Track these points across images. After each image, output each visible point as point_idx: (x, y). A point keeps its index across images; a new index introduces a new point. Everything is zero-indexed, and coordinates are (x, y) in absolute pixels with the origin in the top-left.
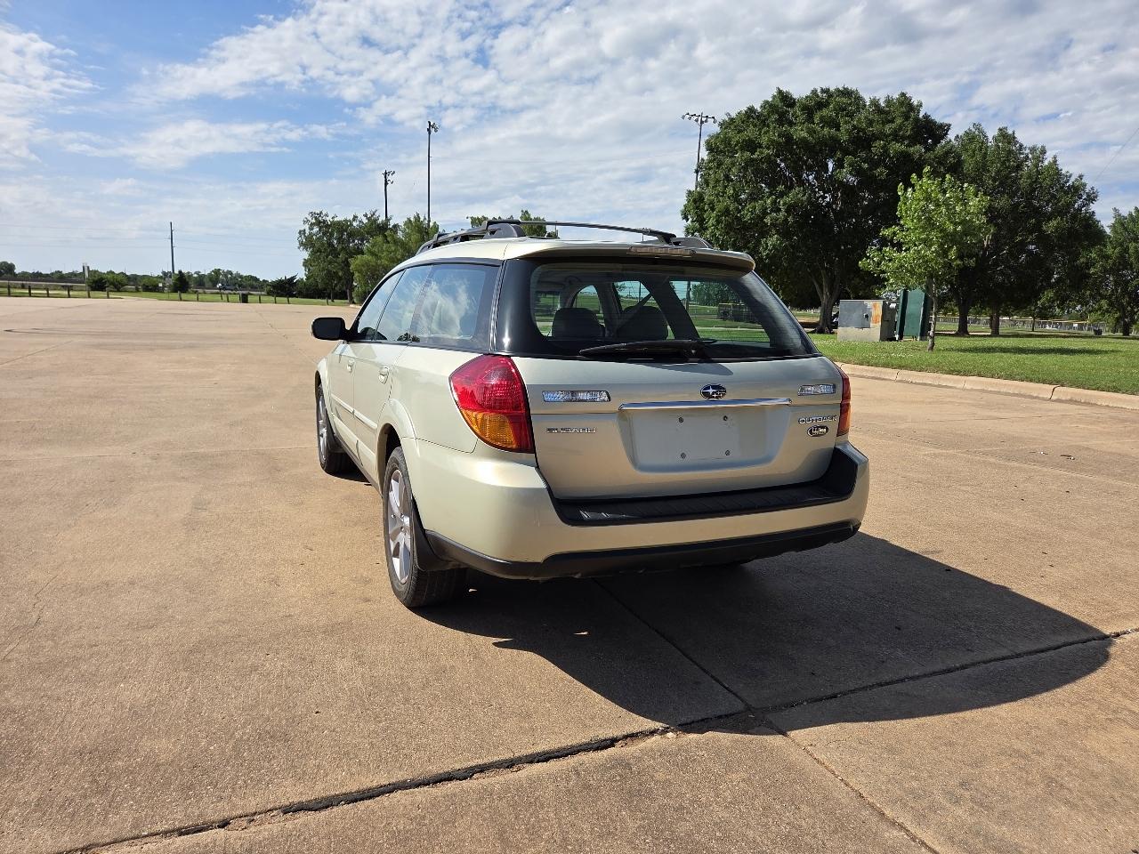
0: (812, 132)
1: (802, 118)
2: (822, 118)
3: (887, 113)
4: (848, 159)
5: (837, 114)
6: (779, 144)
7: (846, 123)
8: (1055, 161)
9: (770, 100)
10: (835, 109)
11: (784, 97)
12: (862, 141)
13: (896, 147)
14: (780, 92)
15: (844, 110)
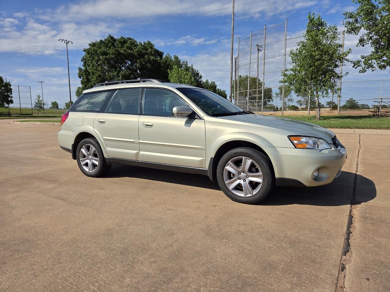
0: (124, 51)
1: (120, 45)
2: (127, 47)
3: (145, 47)
4: (138, 61)
5: (131, 46)
6: (115, 54)
7: (135, 49)
8: (192, 66)
9: (107, 38)
10: (130, 44)
11: (112, 38)
12: (141, 55)
13: (152, 58)
14: (110, 36)
15: (133, 44)
